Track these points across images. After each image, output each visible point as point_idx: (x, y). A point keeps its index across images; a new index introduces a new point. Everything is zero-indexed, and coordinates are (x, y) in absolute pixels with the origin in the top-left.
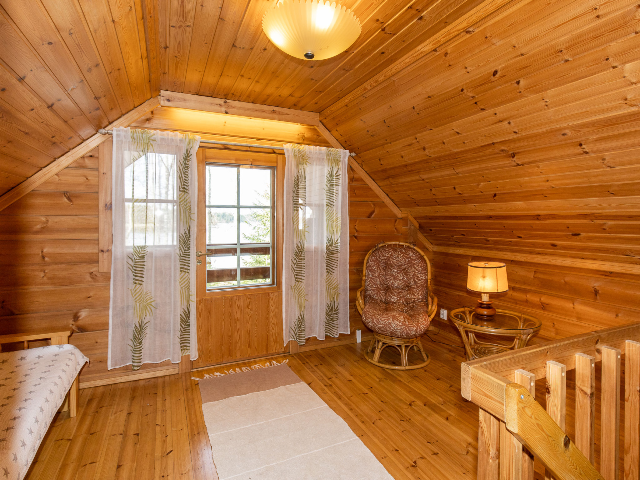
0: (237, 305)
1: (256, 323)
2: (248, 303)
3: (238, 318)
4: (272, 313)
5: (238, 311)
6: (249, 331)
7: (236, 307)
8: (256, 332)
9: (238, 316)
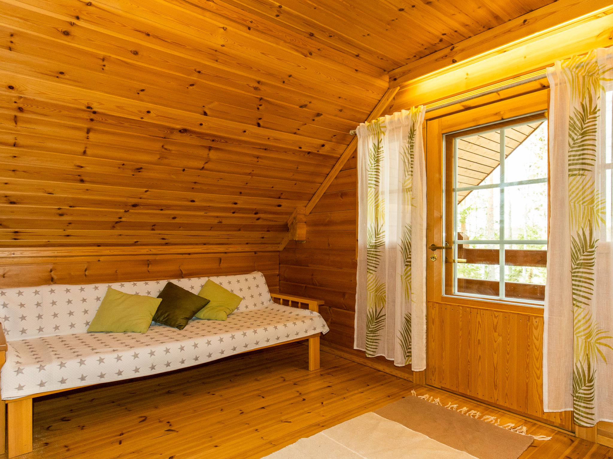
0: (479, 322)
1: (508, 356)
2: (495, 323)
3: (479, 340)
4: (535, 350)
5: (480, 331)
6: (495, 365)
7: (477, 324)
8: (507, 371)
9: (479, 337)
